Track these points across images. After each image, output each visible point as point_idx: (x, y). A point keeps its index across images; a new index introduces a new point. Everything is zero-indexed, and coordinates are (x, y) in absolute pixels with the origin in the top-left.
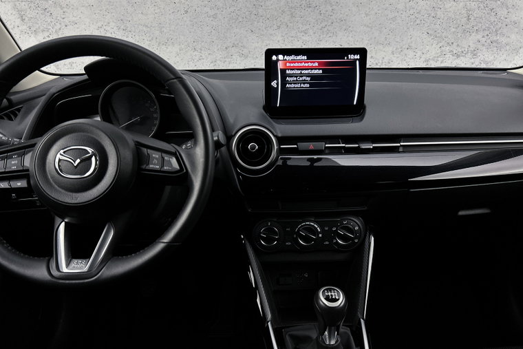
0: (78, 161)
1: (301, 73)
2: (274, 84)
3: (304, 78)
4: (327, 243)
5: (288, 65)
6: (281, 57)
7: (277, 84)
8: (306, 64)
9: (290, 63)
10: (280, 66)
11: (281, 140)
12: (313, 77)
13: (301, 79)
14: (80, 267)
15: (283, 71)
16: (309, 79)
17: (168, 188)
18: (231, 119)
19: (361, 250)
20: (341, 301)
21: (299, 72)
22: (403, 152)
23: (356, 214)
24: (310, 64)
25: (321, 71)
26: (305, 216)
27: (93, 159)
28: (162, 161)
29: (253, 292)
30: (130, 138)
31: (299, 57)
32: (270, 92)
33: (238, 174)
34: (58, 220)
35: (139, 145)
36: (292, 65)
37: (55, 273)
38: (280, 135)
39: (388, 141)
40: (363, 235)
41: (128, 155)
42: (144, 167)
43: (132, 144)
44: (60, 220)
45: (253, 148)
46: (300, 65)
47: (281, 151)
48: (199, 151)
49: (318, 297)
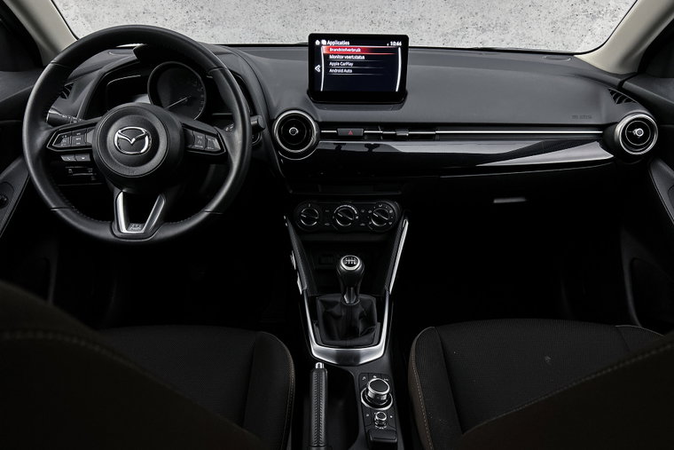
0: (134, 140)
1: (344, 59)
2: (317, 68)
3: (347, 63)
4: (363, 224)
5: (331, 50)
6: (324, 42)
7: (321, 69)
8: (349, 50)
9: (334, 48)
10: (324, 50)
11: (322, 125)
12: (356, 63)
13: (344, 64)
14: (136, 230)
15: (326, 56)
16: (351, 64)
17: (213, 167)
18: (274, 102)
19: (393, 232)
20: (358, 265)
21: (342, 57)
22: (439, 140)
23: (392, 199)
24: (353, 50)
25: (364, 57)
26: (344, 199)
27: (147, 138)
28: (205, 142)
30: (178, 120)
31: (341, 43)
32: (313, 77)
33: (280, 157)
34: (117, 190)
35: (185, 127)
36: (335, 50)
37: (117, 233)
38: (320, 120)
39: (424, 130)
40: (397, 219)
41: (176, 136)
42: (189, 146)
43: (179, 126)
44: (119, 191)
45: (294, 132)
46: (343, 50)
47: (322, 136)
48: (238, 136)
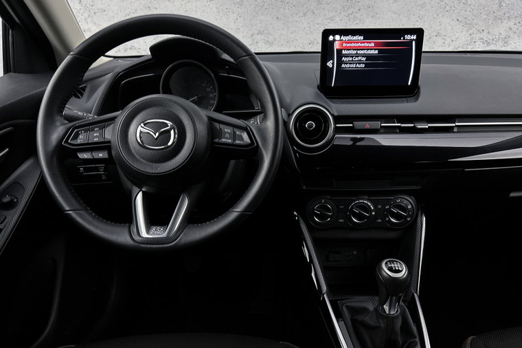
1: (356, 54)
2: (329, 64)
3: (360, 58)
4: (380, 221)
5: (344, 45)
6: (337, 37)
7: (333, 64)
8: (362, 45)
9: (346, 43)
10: (337, 46)
11: (338, 119)
12: (369, 57)
13: (357, 59)
14: (159, 233)
15: (339, 51)
16: (364, 59)
17: (232, 162)
18: (287, 99)
19: (412, 228)
20: (403, 273)
21: (355, 52)
22: (458, 132)
23: (409, 193)
24: (366, 45)
25: (377, 52)
26: (358, 194)
27: (172, 132)
29: (307, 267)
30: (203, 113)
31: (356, 38)
32: (325, 72)
33: (295, 152)
34: (136, 189)
35: (211, 119)
36: (348, 45)
37: (136, 238)
38: (336, 114)
39: (442, 121)
41: (202, 128)
42: (217, 140)
43: (206, 119)
44: (138, 190)
45: (310, 126)
46: (356, 45)
47: (337, 130)
49: (381, 268)
